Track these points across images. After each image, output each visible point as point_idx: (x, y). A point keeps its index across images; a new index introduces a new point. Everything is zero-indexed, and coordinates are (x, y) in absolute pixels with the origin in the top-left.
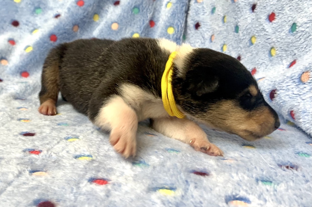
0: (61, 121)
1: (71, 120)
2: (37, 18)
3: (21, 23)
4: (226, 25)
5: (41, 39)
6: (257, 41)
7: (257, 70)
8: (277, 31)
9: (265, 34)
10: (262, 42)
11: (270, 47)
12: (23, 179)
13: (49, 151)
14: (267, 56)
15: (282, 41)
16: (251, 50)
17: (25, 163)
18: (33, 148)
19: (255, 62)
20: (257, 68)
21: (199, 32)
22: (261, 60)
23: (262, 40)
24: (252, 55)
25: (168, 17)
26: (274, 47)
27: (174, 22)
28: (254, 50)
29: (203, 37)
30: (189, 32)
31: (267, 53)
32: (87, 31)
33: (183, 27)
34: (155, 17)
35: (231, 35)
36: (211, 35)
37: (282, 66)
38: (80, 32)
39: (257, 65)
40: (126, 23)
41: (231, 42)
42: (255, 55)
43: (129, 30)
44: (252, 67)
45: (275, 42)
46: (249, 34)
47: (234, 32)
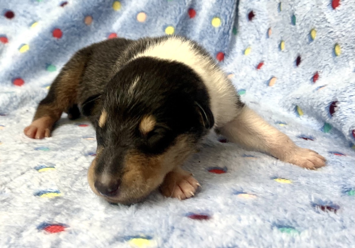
2: (37, 7)
3: (17, 14)
4: (282, 14)
5: (40, 35)
6: (317, 36)
7: (320, 74)
8: (341, 21)
9: (327, 26)
10: (324, 37)
11: (333, 43)
14: (331, 56)
15: (347, 35)
16: (311, 47)
19: (318, 64)
20: (319, 72)
21: (253, 24)
22: (324, 62)
23: (323, 34)
24: (313, 55)
25: (212, 4)
26: (338, 43)
27: (221, 11)
28: (315, 48)
29: (258, 31)
30: (240, 24)
31: (330, 52)
32: (105, 23)
34: (196, 4)
35: (288, 29)
36: (267, 28)
37: (348, 68)
38: (95, 25)
39: (319, 68)
40: (157, 12)
41: (289, 37)
42: (317, 54)
43: (161, 22)
44: (313, 71)
45: (339, 37)
46: (308, 27)
47: (290, 24)
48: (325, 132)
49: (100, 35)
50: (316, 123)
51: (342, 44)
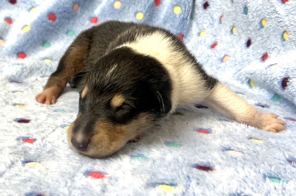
0: (57, 107)
1: (68, 107)
3: (18, 1)
4: (235, 5)
5: (39, 18)
6: (267, 24)
7: (269, 55)
8: (290, 13)
9: (276, 17)
10: (274, 25)
11: (282, 31)
12: (15, 170)
13: (44, 140)
14: (279, 40)
15: (295, 24)
16: (261, 33)
17: (18, 152)
18: (27, 136)
19: (267, 46)
20: (268, 53)
21: (207, 12)
22: (273, 45)
23: (274, 23)
24: (262, 39)
26: (287, 30)
27: (181, 1)
28: (265, 33)
29: (212, 18)
30: (197, 11)
31: (279, 37)
32: (88, 10)
33: (190, 7)
35: (240, 17)
36: (220, 16)
37: (295, 51)
38: (80, 11)
39: (268, 50)
40: (130, 1)
41: (240, 24)
42: (266, 39)
43: (133, 9)
44: (263, 52)
45: (288, 25)
46: (259, 17)
47: (242, 13)
48: (275, 101)
49: (84, 19)
50: (267, 94)
51: (290, 31)
